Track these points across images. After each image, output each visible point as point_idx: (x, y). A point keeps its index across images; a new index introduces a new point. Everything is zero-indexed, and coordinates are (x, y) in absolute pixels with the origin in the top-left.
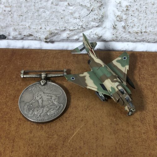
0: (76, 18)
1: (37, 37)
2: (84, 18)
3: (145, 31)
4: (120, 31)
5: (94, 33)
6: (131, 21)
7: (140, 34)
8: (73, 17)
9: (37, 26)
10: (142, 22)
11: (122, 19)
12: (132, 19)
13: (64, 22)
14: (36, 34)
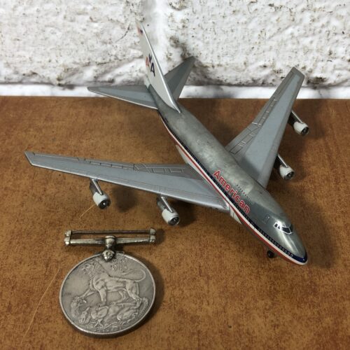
0: (106, 43)
1: (44, 77)
2: (118, 42)
3: (218, 63)
5: (138, 69)
7: (211, 69)
8: (100, 41)
9: (44, 57)
11: (178, 43)
12: (194, 43)
13: (86, 50)
14: (43, 72)
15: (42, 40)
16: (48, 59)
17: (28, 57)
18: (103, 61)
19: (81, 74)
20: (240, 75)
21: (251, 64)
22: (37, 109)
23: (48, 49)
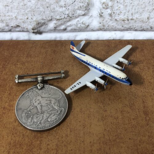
0: (62, 7)
1: (24, 28)
2: (70, 6)
3: (131, 18)
4: (106, 19)
5: (81, 22)
6: (117, 8)
7: (126, 22)
8: (58, 6)
9: (24, 16)
10: (128, 8)
11: (107, 6)
12: (118, 6)
13: (50, 11)
14: (23, 25)
15: (22, 5)
16: (26, 17)
17: (14, 16)
18: (61, 18)
19: (47, 26)
20: (144, 25)
21: (152, 18)
22: (21, 49)
23: (26, 11)
